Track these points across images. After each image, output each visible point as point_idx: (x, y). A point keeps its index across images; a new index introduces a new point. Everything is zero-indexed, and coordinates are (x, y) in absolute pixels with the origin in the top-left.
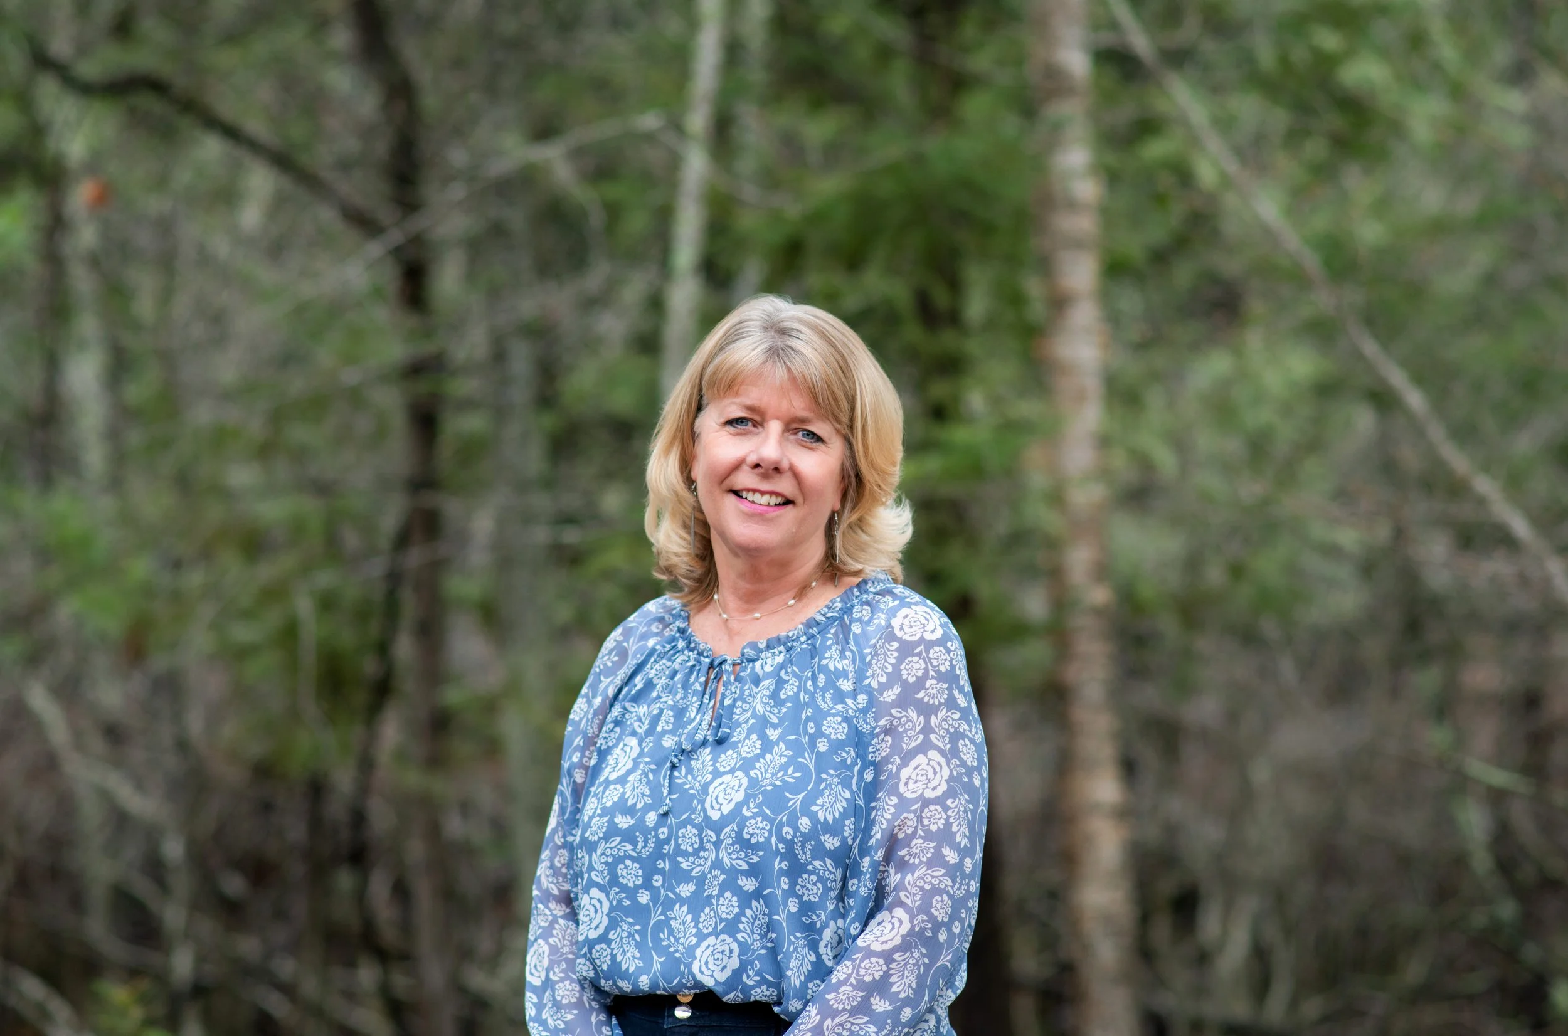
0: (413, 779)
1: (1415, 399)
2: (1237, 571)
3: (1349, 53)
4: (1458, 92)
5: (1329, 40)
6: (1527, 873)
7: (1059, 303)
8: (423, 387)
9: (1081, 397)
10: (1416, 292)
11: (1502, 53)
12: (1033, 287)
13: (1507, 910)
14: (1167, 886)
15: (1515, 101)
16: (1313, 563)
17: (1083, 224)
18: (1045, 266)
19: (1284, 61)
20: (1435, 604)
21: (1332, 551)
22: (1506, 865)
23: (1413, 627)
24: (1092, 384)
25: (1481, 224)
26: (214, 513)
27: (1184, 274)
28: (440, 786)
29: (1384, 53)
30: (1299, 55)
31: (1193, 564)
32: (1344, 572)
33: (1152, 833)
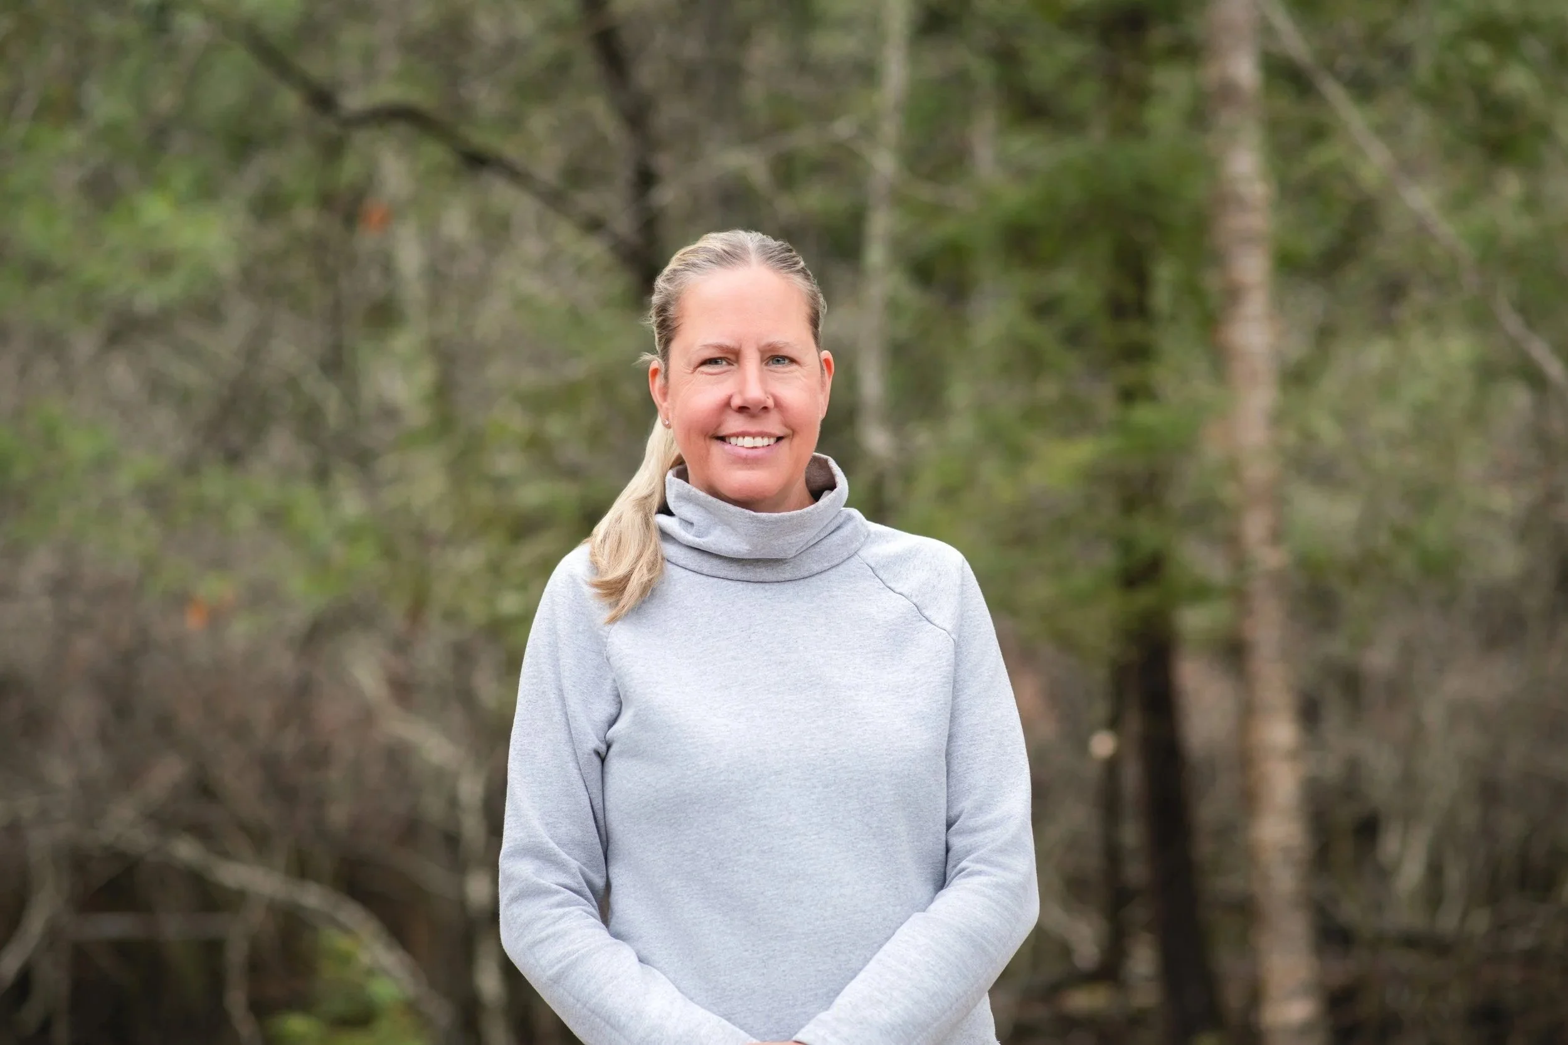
2: (1402, 536)
3: (1500, 66)
7: (1234, 294)
9: (1253, 378)
14: (1345, 815)
17: (1255, 222)
18: (1217, 259)
19: (1441, 76)
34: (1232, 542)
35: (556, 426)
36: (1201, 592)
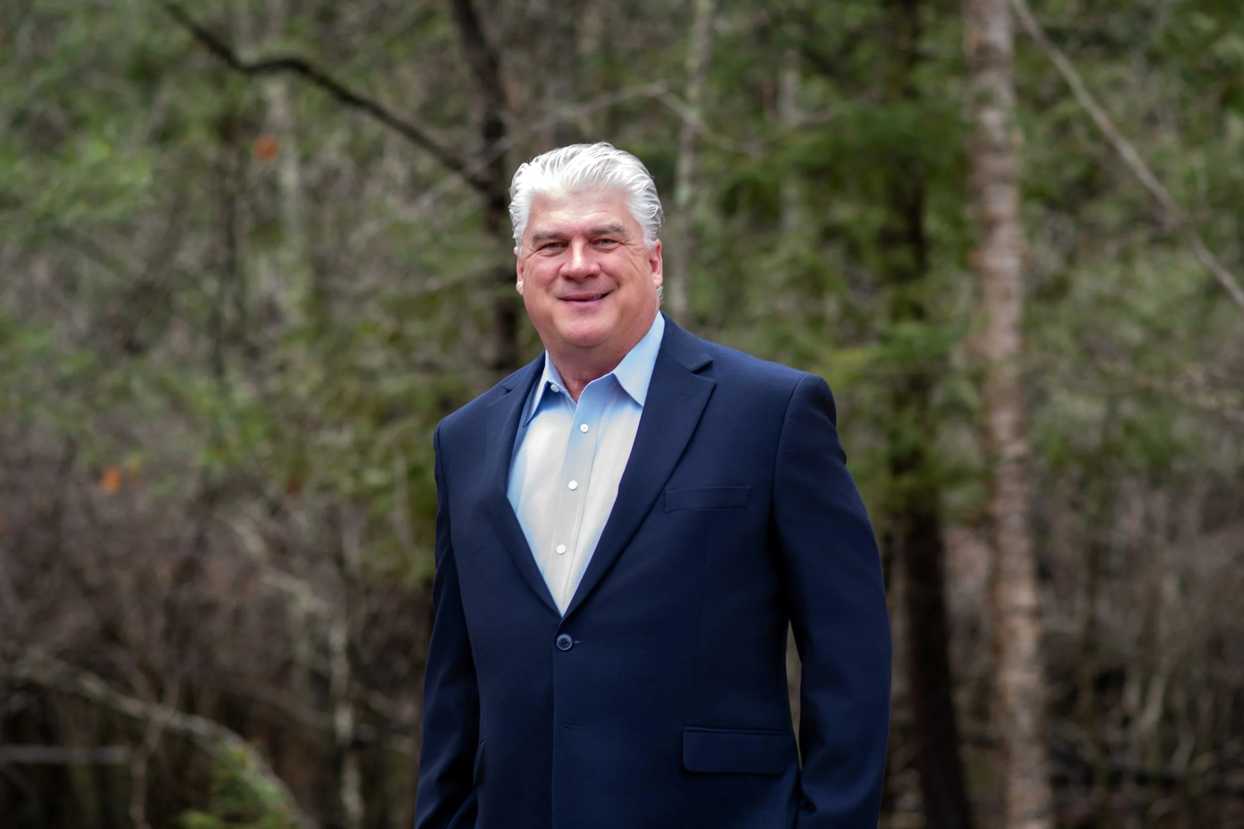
7: (989, 225)
12: (969, 212)
26: (352, 386)
34: (984, 432)
35: (415, 328)
36: (958, 476)
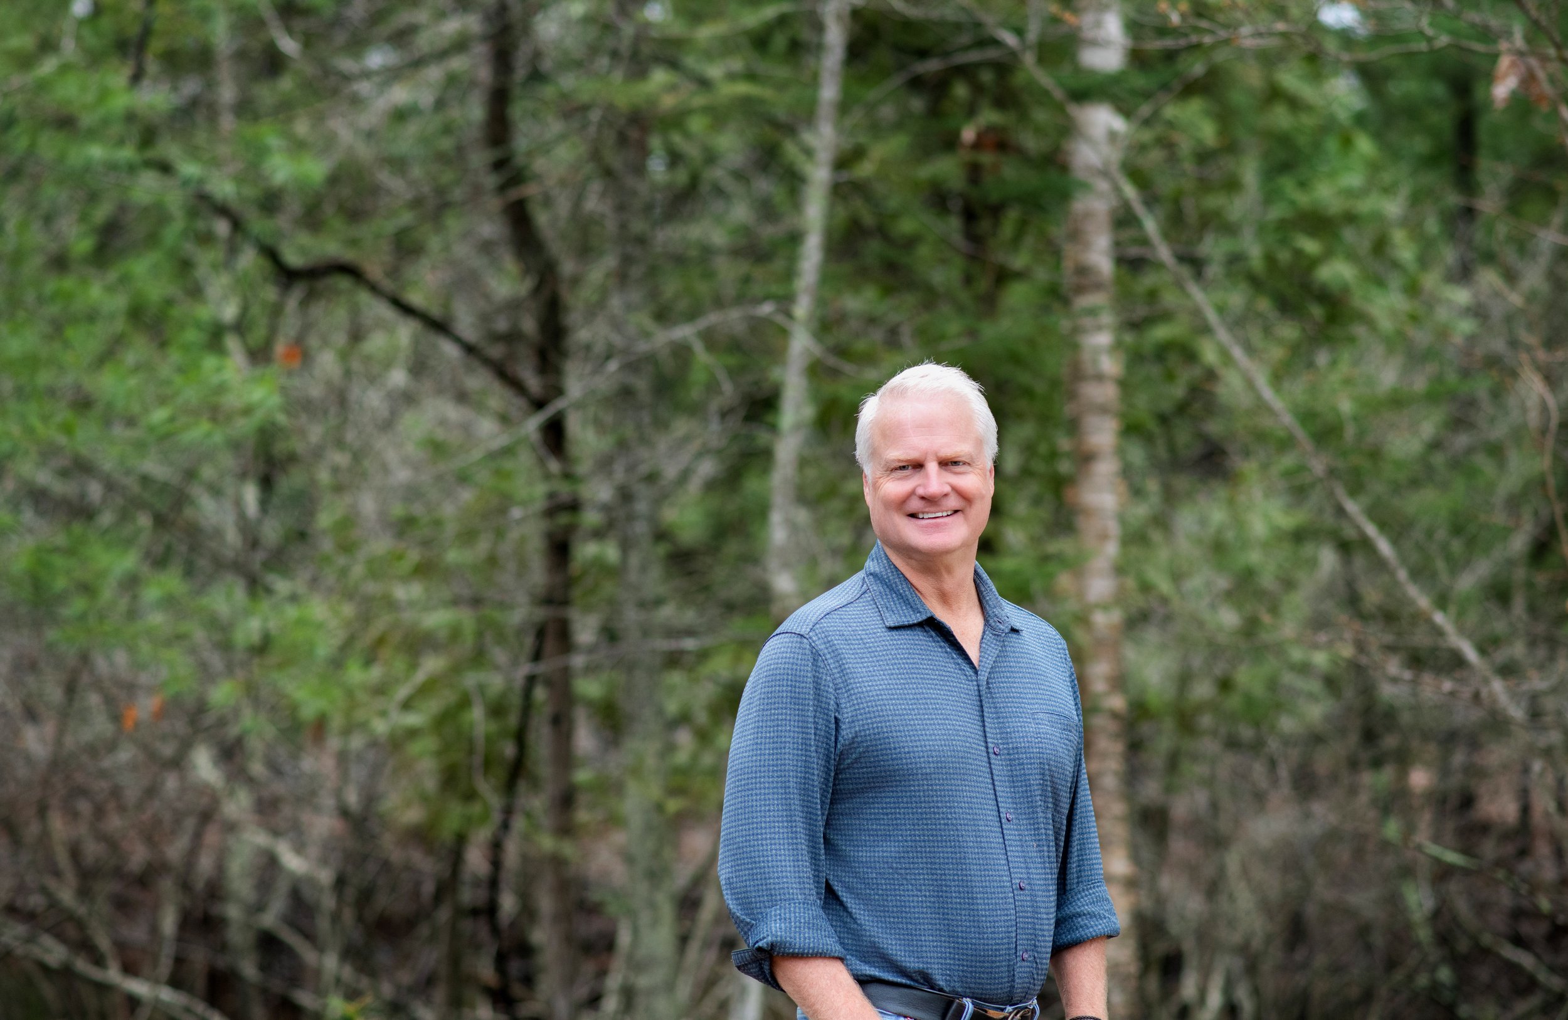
0: (547, 843)
1: (1384, 547)
2: (1225, 685)
3: (1327, 255)
4: (1413, 289)
5: (1310, 246)
6: (1463, 945)
7: (1086, 458)
8: (563, 519)
9: (1104, 537)
10: (1375, 454)
11: (1449, 255)
12: (1064, 444)
13: (1445, 974)
14: (1160, 948)
15: (1461, 296)
16: (1288, 678)
17: (1105, 393)
18: (1074, 427)
19: (1270, 259)
20: (1390, 715)
21: (1304, 669)
22: (1444, 939)
23: (1369, 736)
24: (1114, 528)
25: (1432, 398)
26: (383, 620)
27: (1183, 436)
28: (568, 849)
29: (1352, 256)
30: (1284, 256)
31: (1184, 679)
32: (1314, 686)
33: (1147, 903)
